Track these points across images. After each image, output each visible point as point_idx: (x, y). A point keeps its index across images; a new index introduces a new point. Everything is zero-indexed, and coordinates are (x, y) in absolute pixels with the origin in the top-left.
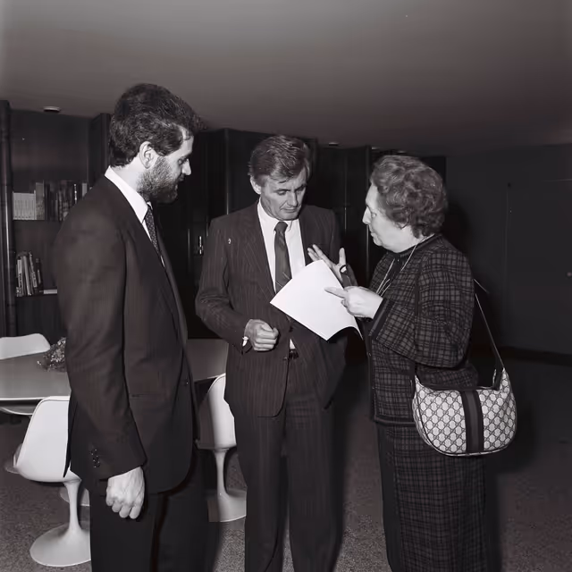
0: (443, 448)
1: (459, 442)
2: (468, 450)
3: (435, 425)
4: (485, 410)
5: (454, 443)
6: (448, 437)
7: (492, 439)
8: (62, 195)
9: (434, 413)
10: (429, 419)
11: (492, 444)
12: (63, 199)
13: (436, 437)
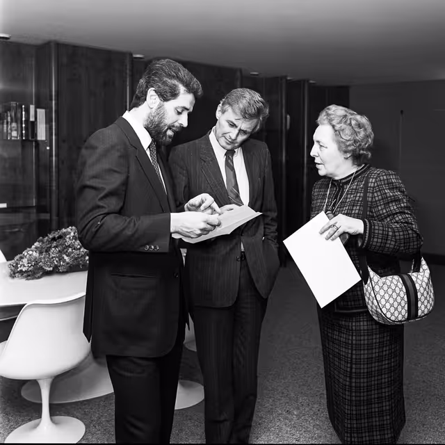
0: (393, 318)
1: (404, 312)
2: (408, 319)
3: (387, 301)
4: (417, 286)
5: (400, 313)
6: (396, 309)
7: (423, 307)
8: (11, 116)
9: (386, 292)
10: (383, 297)
11: (423, 312)
12: (11, 119)
13: (388, 310)
